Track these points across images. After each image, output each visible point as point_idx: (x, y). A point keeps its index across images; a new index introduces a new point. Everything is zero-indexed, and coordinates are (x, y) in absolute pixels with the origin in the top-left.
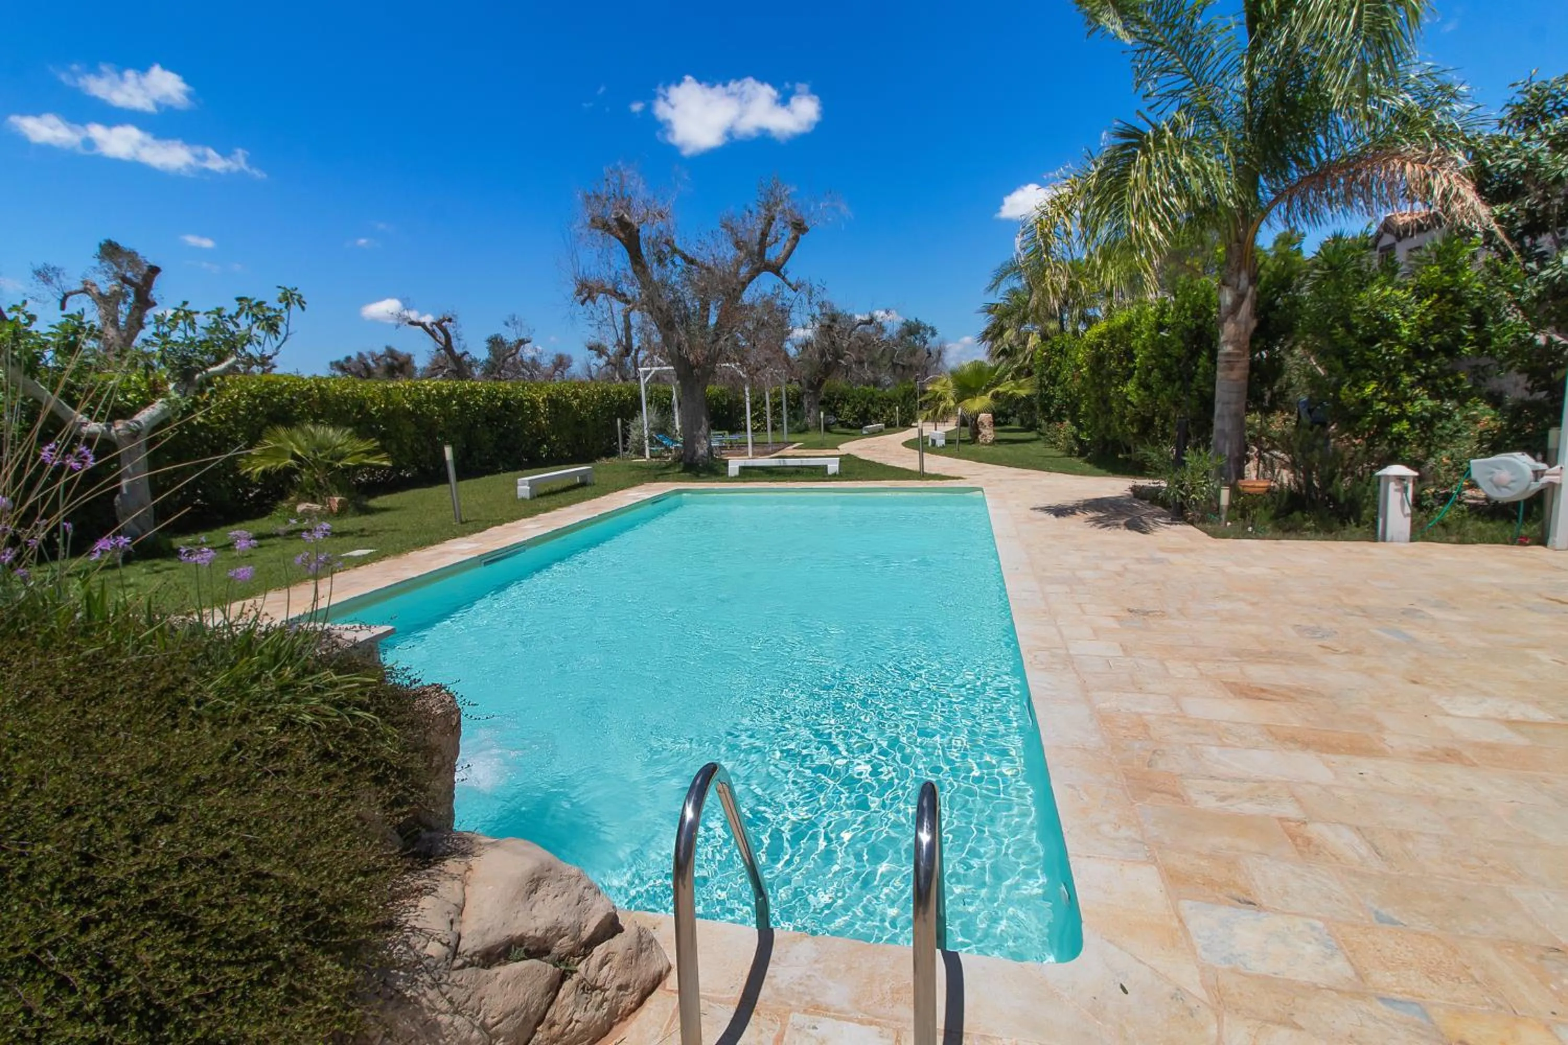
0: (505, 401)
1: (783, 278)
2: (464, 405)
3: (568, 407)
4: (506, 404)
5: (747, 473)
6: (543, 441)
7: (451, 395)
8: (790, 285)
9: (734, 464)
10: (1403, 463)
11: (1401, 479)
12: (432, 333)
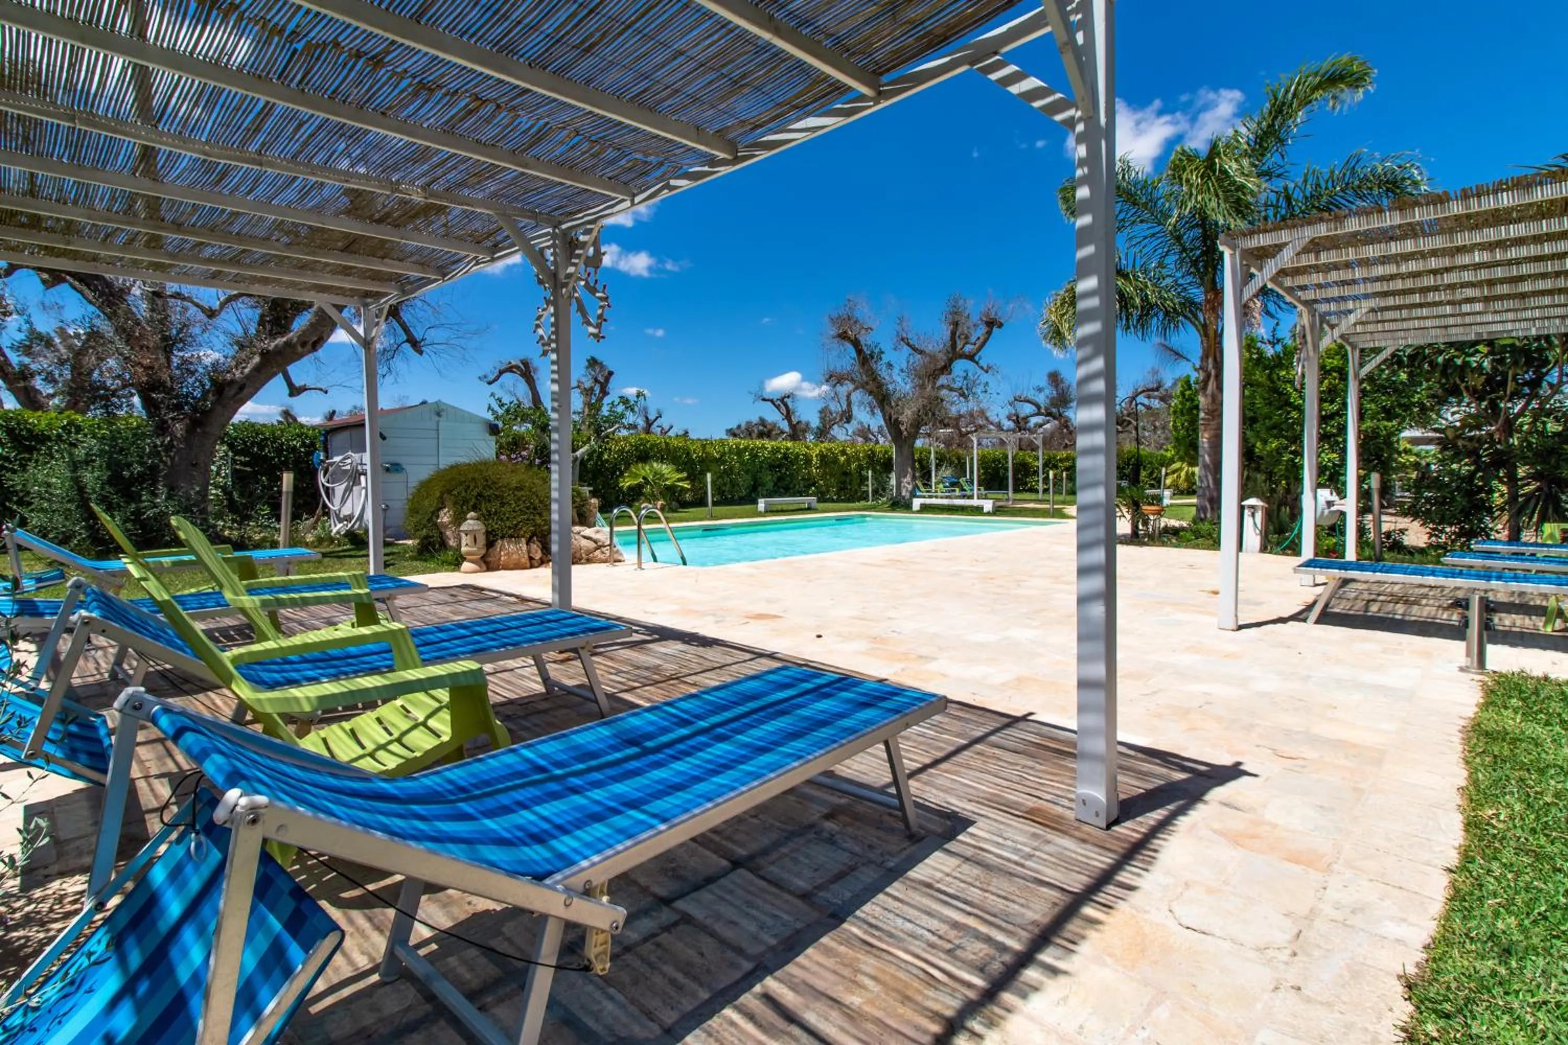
0: (785, 454)
1: (977, 363)
2: (754, 456)
3: (835, 461)
4: (785, 456)
5: (925, 509)
6: (814, 484)
7: (746, 449)
8: (982, 368)
9: (917, 503)
10: (1258, 497)
11: (1252, 507)
12: (778, 407)
